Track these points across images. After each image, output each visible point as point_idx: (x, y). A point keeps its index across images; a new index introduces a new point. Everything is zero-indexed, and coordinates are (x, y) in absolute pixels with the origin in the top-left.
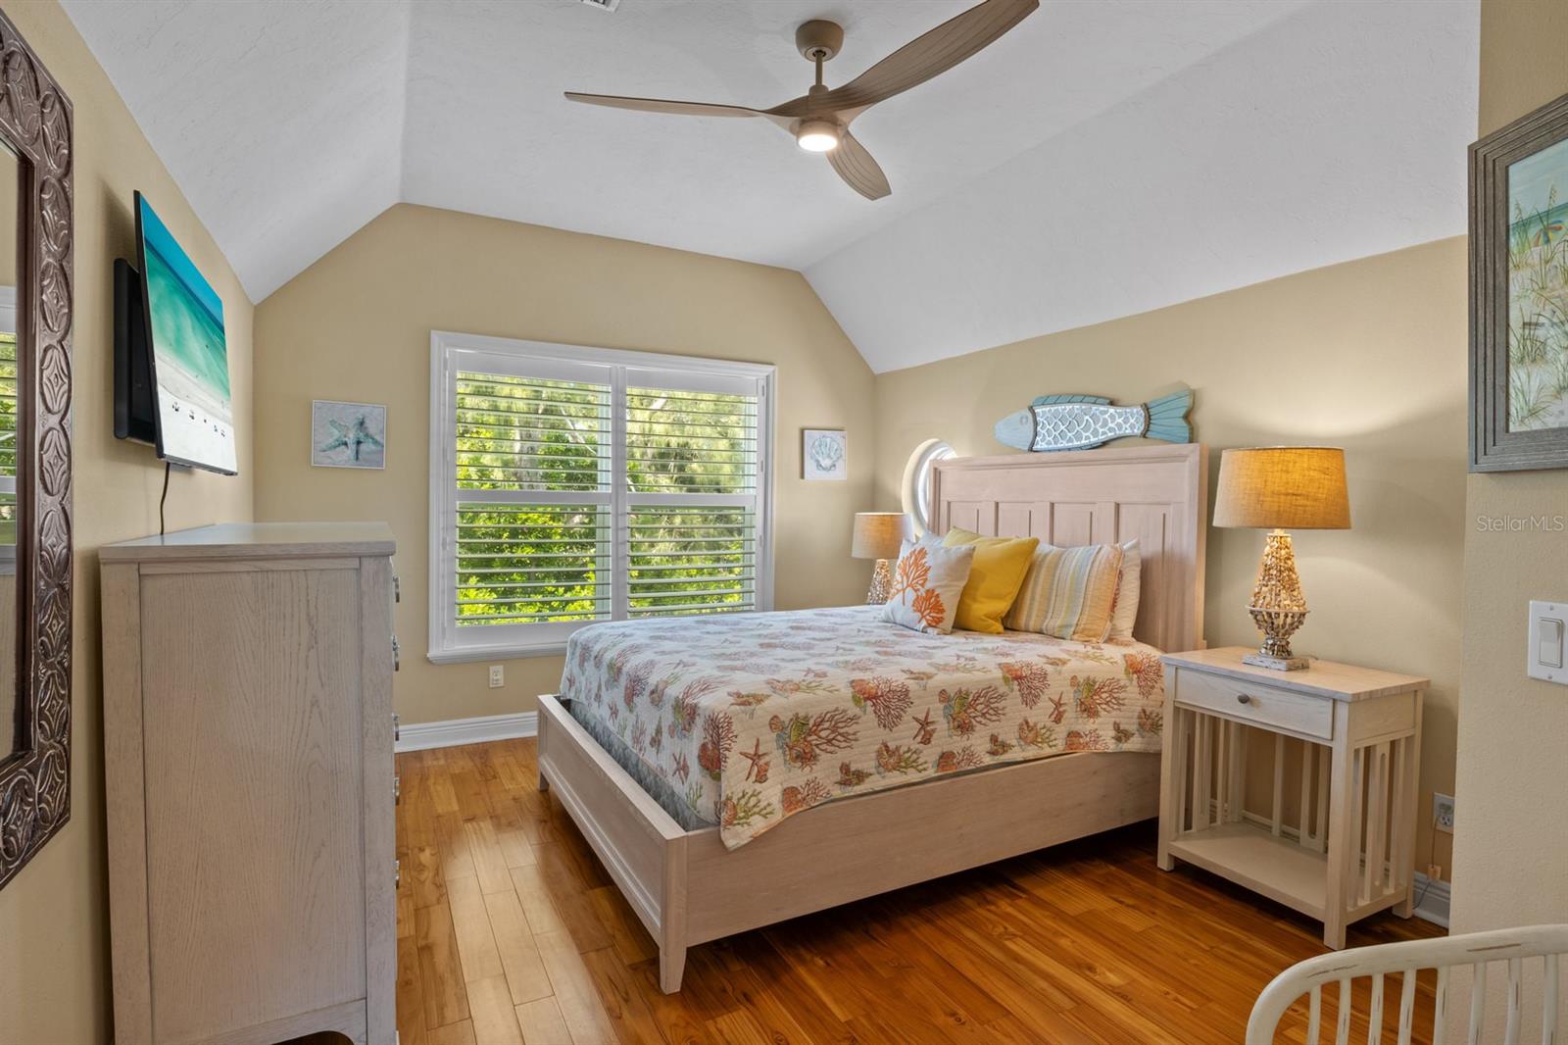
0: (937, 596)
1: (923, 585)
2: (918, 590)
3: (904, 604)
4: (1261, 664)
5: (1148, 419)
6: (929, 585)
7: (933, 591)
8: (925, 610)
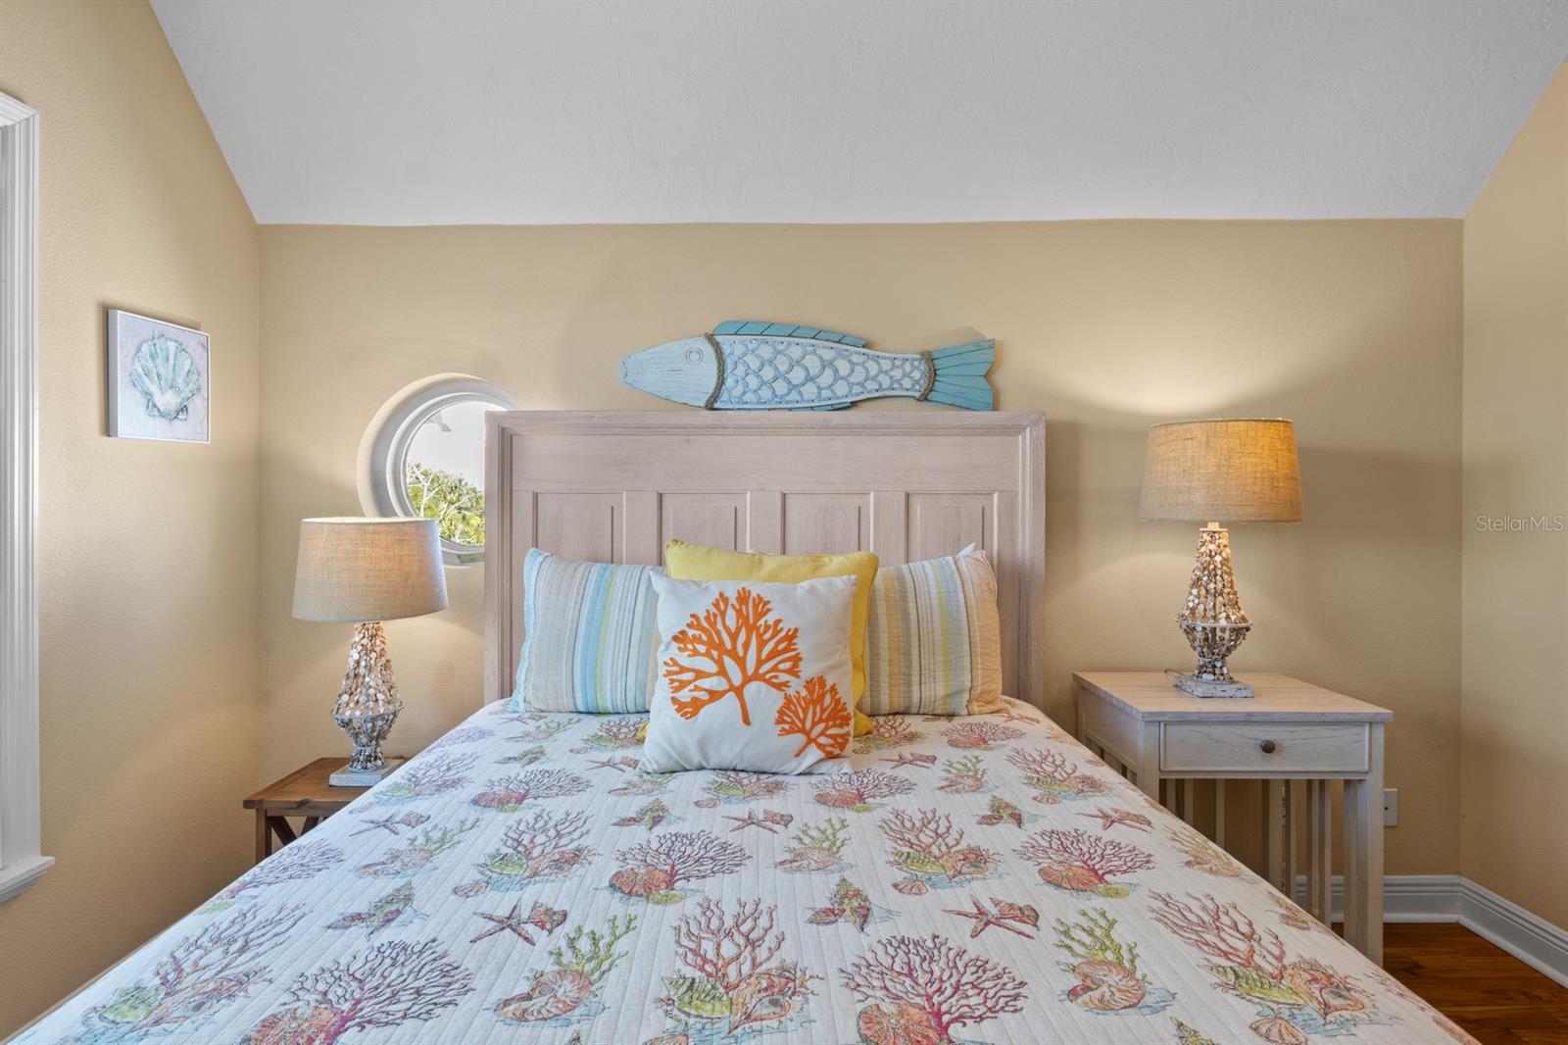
0: (833, 688)
1: (793, 672)
2: (786, 684)
3: (747, 721)
4: (1222, 694)
5: (933, 375)
6: (808, 670)
7: (822, 681)
8: (814, 724)
